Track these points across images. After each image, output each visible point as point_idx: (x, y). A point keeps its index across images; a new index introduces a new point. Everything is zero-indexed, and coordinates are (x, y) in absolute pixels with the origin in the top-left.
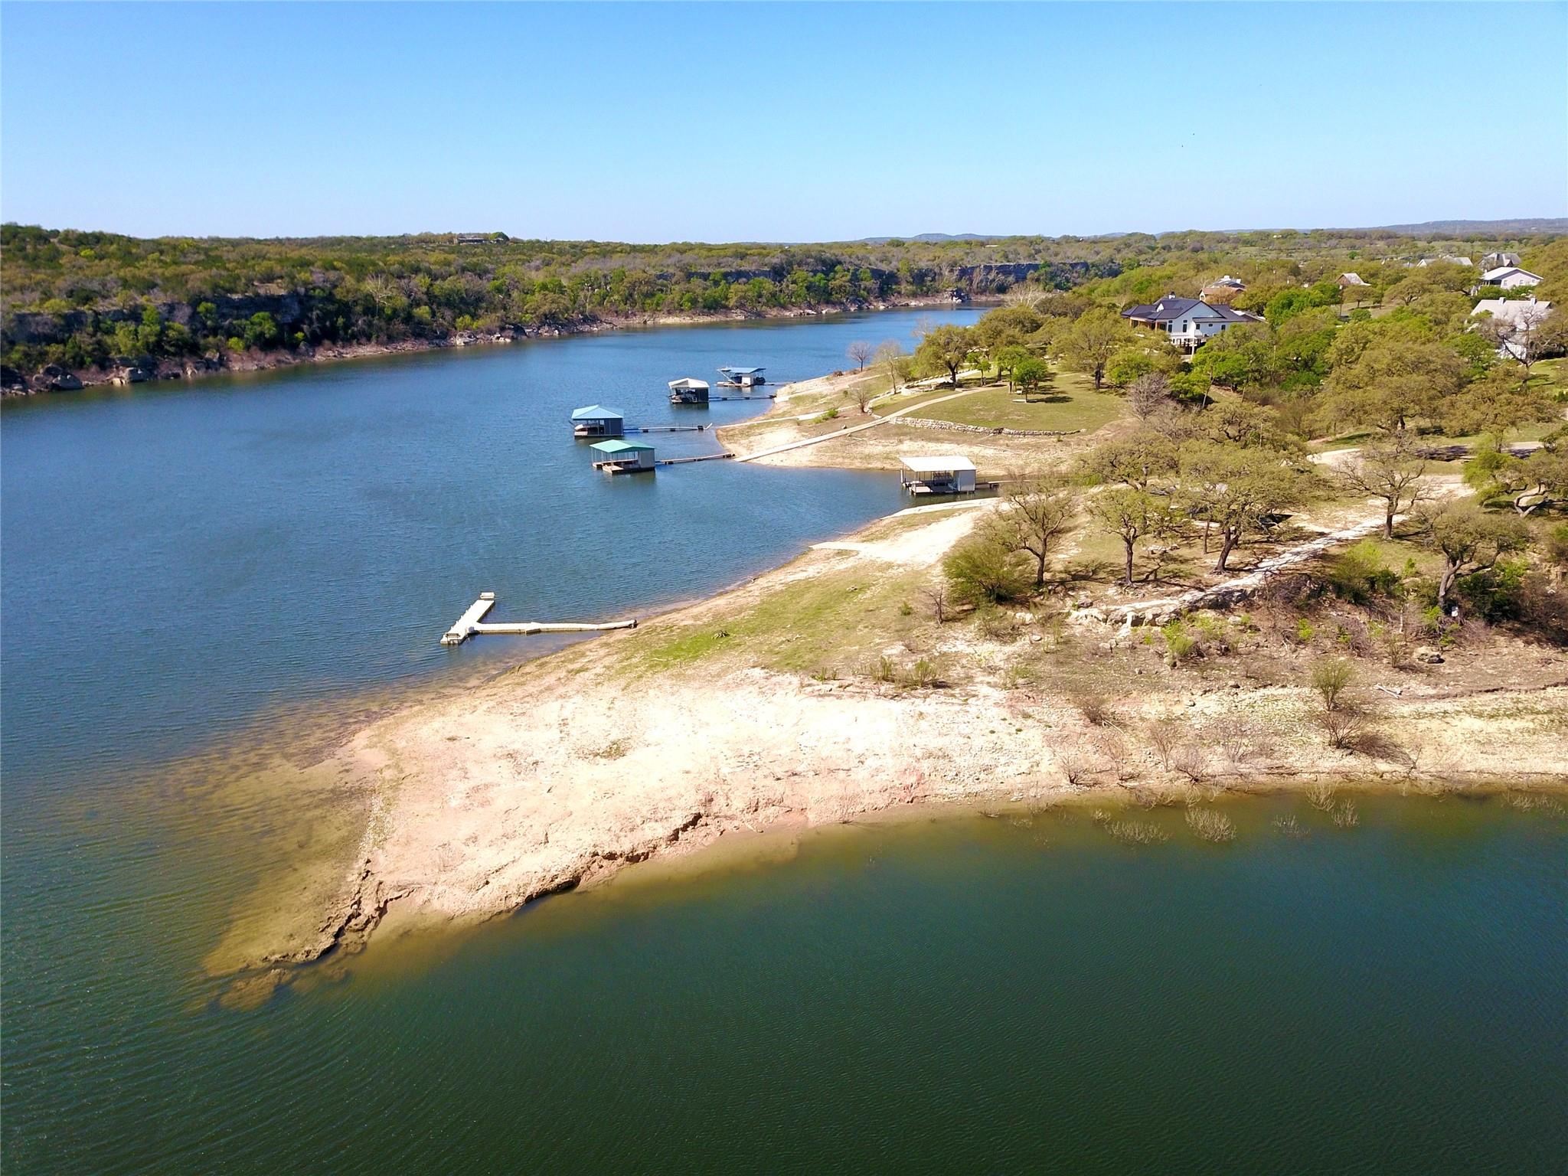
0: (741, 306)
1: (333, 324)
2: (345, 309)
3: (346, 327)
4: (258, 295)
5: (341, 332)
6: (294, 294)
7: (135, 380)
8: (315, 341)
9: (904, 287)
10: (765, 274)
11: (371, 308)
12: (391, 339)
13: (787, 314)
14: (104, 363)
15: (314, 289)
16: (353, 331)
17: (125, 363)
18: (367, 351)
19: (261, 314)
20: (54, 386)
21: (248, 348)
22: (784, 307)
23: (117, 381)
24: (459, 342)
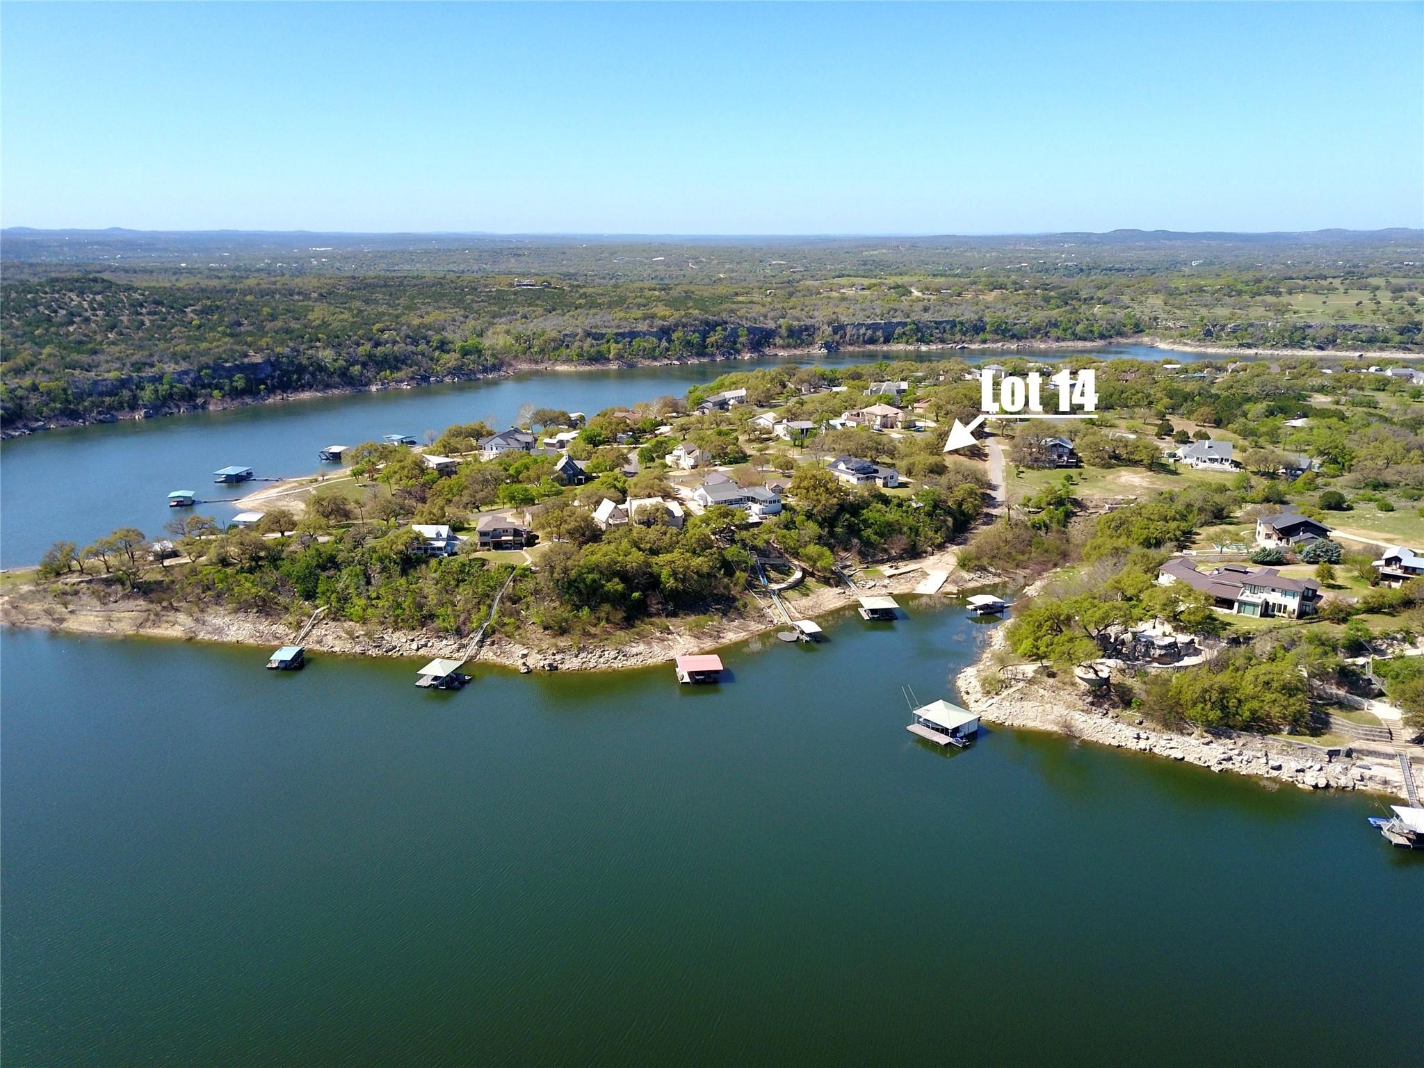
0: (619, 357)
1: (290, 379)
2: (301, 369)
3: (299, 379)
4: (243, 363)
5: (294, 384)
6: (268, 362)
7: (147, 416)
8: (271, 391)
9: (778, 341)
10: (651, 334)
11: (321, 368)
12: (328, 386)
13: (656, 364)
14: (133, 407)
15: (283, 357)
16: (301, 384)
17: (145, 406)
18: (306, 395)
19: (239, 375)
20: (100, 420)
21: (223, 396)
22: (655, 359)
23: (137, 417)
24: (374, 388)
